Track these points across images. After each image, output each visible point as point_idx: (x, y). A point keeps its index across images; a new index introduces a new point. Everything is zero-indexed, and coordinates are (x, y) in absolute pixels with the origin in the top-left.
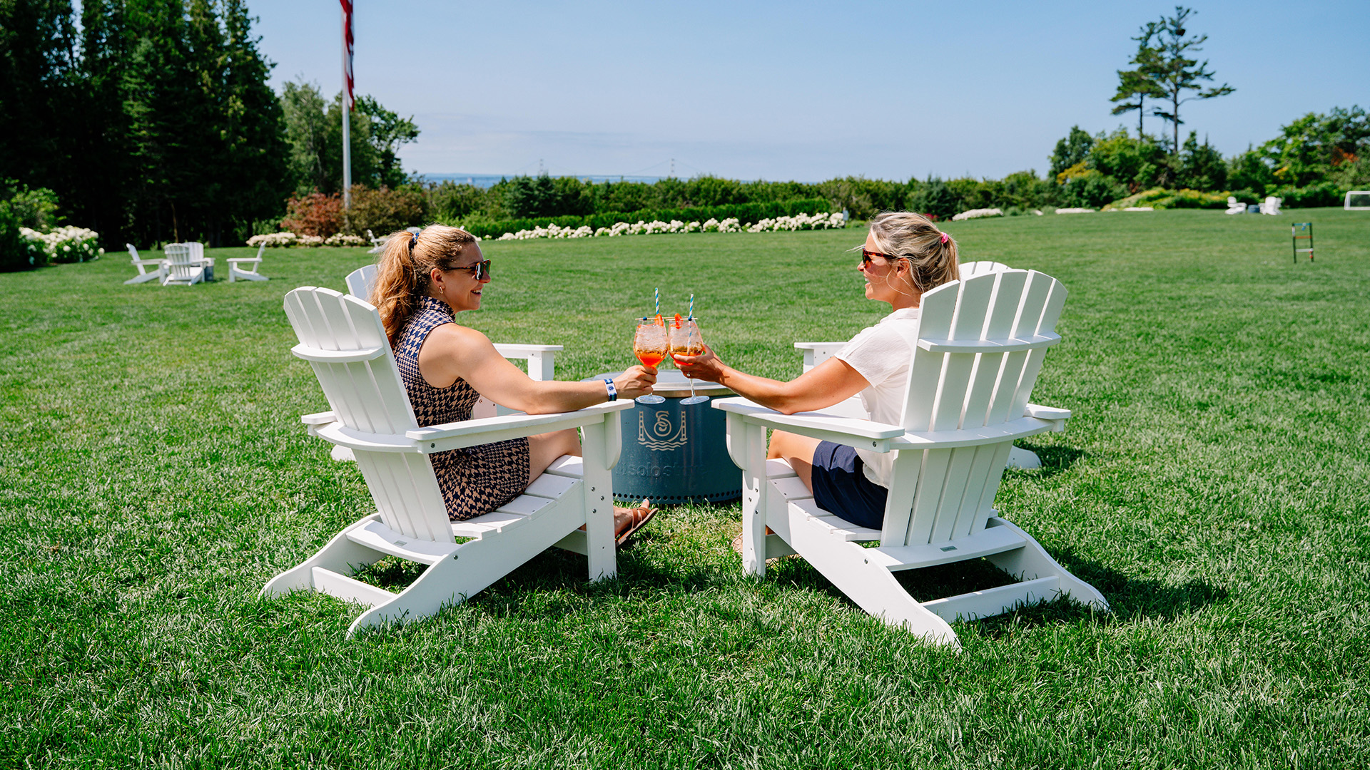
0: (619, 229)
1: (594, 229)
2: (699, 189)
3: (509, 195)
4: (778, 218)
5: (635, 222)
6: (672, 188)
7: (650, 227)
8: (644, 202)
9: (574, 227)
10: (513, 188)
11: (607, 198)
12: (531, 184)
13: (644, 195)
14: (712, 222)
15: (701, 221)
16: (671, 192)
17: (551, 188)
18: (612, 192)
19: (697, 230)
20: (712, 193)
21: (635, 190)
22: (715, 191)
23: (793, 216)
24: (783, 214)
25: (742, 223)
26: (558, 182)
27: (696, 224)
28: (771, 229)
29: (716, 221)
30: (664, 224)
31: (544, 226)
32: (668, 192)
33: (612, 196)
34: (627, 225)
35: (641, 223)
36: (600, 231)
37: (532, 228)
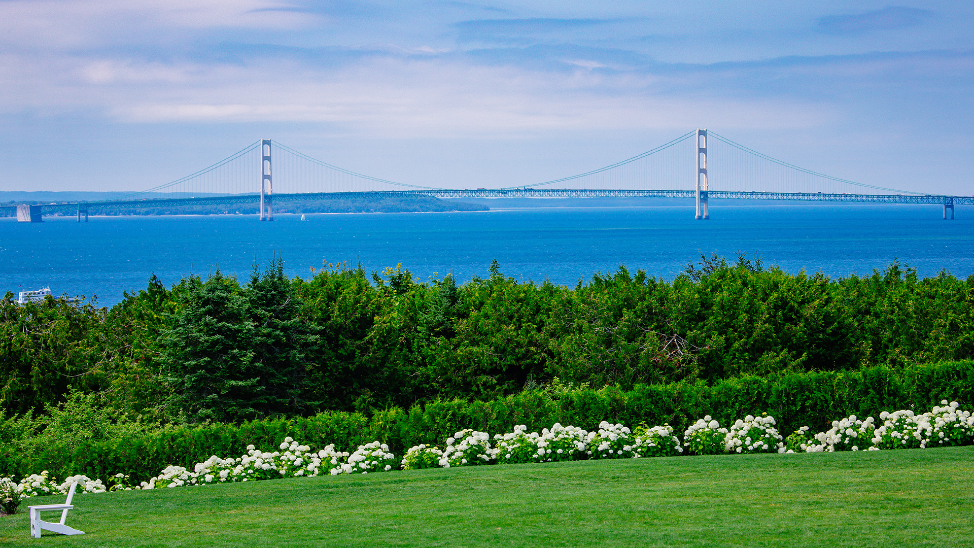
0: (463, 446)
1: (398, 448)
2: (706, 305)
3: (169, 335)
4: (883, 415)
5: (506, 426)
6: (630, 305)
7: (542, 440)
8: (552, 344)
9: (346, 444)
10: (181, 314)
11: (449, 334)
12: (236, 302)
13: (551, 324)
14: (704, 425)
15: (674, 423)
16: (627, 315)
17: (290, 311)
18: (463, 315)
19: (663, 448)
20: (743, 317)
21: (526, 310)
22: (752, 311)
23: (922, 409)
24: (898, 401)
25: (786, 426)
26: (309, 293)
27: (663, 430)
28: (863, 443)
29: (714, 423)
30: (580, 431)
31: (269, 442)
32: (619, 315)
33: (462, 325)
34: (484, 436)
35: (519, 429)
36: (413, 451)
37: (236, 450)
